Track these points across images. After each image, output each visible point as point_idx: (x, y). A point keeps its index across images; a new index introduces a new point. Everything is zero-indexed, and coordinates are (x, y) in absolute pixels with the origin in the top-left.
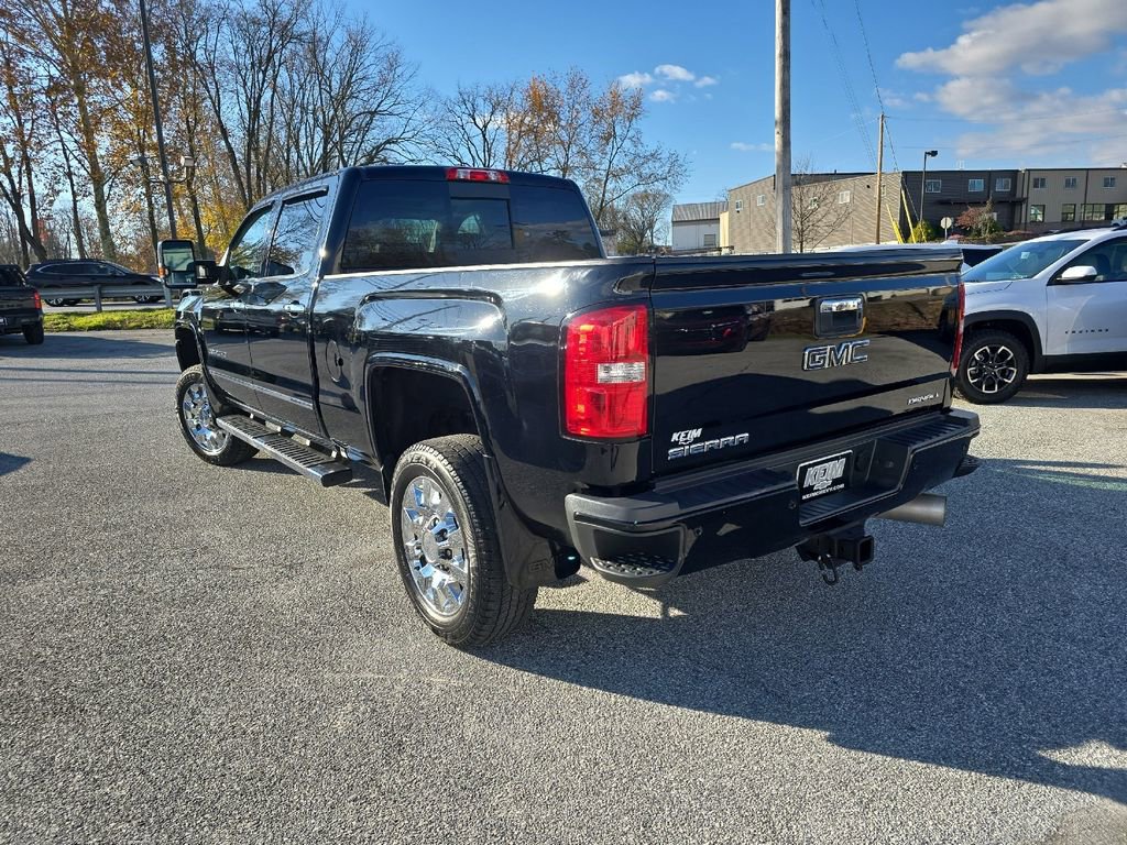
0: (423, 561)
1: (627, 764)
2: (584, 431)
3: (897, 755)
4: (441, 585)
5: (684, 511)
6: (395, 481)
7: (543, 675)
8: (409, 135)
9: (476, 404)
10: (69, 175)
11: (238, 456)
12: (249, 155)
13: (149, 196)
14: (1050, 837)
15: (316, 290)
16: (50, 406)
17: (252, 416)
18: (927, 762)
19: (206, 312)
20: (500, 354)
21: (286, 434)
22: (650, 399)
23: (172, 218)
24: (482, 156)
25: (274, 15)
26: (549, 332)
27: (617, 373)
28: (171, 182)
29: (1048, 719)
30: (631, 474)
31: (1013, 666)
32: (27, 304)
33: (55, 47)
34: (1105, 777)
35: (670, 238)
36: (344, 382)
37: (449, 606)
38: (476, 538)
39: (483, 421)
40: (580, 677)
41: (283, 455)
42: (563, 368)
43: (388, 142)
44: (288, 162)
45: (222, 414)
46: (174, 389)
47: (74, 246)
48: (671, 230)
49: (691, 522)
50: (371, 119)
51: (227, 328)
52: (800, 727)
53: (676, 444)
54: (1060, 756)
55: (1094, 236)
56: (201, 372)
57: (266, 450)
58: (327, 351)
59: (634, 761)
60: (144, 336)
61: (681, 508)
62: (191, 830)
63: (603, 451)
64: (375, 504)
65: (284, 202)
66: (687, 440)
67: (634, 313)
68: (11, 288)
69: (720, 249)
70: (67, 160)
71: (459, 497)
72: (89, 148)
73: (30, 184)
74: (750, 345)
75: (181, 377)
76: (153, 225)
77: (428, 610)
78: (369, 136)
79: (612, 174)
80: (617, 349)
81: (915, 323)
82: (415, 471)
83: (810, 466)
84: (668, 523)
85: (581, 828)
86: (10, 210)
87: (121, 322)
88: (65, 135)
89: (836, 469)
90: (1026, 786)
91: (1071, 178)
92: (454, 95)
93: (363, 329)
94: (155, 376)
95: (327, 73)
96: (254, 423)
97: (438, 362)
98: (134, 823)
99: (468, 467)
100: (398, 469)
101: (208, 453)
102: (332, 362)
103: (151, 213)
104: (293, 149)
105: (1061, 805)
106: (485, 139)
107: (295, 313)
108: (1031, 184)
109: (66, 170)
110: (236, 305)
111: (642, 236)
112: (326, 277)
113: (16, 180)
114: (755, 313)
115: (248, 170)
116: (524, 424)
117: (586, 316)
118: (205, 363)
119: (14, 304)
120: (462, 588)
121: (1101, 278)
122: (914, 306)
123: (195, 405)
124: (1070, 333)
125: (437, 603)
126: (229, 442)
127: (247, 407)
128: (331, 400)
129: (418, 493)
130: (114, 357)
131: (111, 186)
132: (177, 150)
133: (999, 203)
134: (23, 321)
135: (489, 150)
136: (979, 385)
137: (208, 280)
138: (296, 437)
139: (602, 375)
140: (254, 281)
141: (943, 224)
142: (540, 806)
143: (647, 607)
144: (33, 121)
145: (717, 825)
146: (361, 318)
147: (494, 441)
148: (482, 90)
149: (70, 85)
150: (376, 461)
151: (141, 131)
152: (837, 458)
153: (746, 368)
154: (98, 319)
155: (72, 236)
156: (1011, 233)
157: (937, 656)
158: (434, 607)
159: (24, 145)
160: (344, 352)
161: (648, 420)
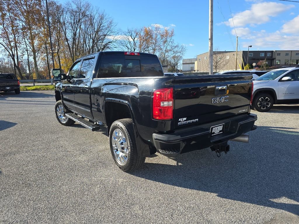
0: (117, 150)
1: (167, 201)
2: (157, 118)
3: (234, 200)
4: (121, 156)
5: (182, 138)
6: (110, 130)
7: (147, 179)
8: (115, 41)
9: (131, 111)
10: (27, 50)
11: (70, 123)
12: (73, 46)
13: (47, 56)
14: (272, 220)
15: (92, 82)
16: (22, 110)
17: (74, 113)
18: (242, 201)
19: (63, 87)
20: (137, 98)
21: (83, 118)
22: (174, 110)
23: (53, 62)
24: (133, 46)
25: (80, 10)
26: (149, 93)
27: (165, 104)
28: (53, 53)
29: (273, 192)
30: (169, 129)
31: (265, 178)
32: (16, 84)
33: (24, 18)
34: (286, 206)
35: (182, 68)
36: (98, 105)
37: (124, 161)
38: (130, 144)
39: (133, 115)
40: (156, 180)
41: (82, 123)
42: (152, 102)
43: (109, 43)
44: (83, 47)
45: (66, 113)
46: (54, 106)
47: (28, 68)
48: (182, 65)
49: (184, 141)
50: (105, 37)
51: (68, 91)
52: (211, 192)
53: (180, 122)
54: (275, 200)
55: (290, 69)
56: (61, 102)
57: (78, 122)
58: (94, 97)
59: (169, 200)
60: (46, 92)
61: (181, 137)
62: (60, 215)
63: (162, 123)
64: (105, 136)
65: (84, 60)
66: (183, 120)
67: (170, 90)
68: (12, 80)
69: (195, 71)
70: (27, 47)
71: (126, 134)
72: (32, 44)
73: (17, 53)
74: (201, 97)
75: (56, 103)
76: (48, 64)
77: (118, 162)
78: (104, 41)
79: (167, 51)
80: (166, 98)
81: (243, 91)
82: (116, 127)
83: (214, 127)
84: (178, 141)
85: (155, 216)
86: (11, 59)
87: (40, 88)
88: (26, 40)
89: (220, 128)
90: (266, 207)
91: (287, 53)
92: (127, 31)
93: (103, 92)
94: (49, 103)
95: (93, 25)
96: (75, 115)
97: (121, 100)
98: (46, 213)
99: (129, 127)
100: (111, 127)
101: (63, 123)
102: (95, 100)
103: (48, 60)
104: (85, 44)
105: (275, 212)
106: (134, 42)
107: (86, 88)
108: (277, 54)
109: (26, 49)
110: (71, 85)
111: (175, 67)
112: (94, 79)
113: (13, 52)
114: (202, 89)
115: (73, 49)
116: (143, 116)
117: (158, 90)
118: (63, 100)
119: (12, 84)
120: (127, 157)
121: (292, 80)
122: (243, 87)
123: (60, 110)
124: (284, 94)
125: (120, 161)
126: (68, 120)
127: (73, 111)
128: (95, 110)
129: (116, 133)
130: (38, 97)
131: (38, 53)
132: (55, 44)
133: (268, 59)
134: (15, 88)
135: (135, 45)
136: (261, 107)
137: (64, 79)
138: (85, 119)
139: (162, 104)
140: (75, 79)
141: (253, 65)
142: (146, 210)
143: (173, 163)
144: (18, 37)
145: (189, 216)
146: (103, 89)
147: (135, 120)
148: (134, 29)
149: (28, 27)
150: (106, 125)
151: (46, 39)
152: (221, 125)
153: (200, 102)
154: (34, 88)
155: (27, 66)
156: (271, 67)
157: (246, 176)
158: (120, 162)
159: (16, 43)
160: (99, 97)
161: (173, 116)
